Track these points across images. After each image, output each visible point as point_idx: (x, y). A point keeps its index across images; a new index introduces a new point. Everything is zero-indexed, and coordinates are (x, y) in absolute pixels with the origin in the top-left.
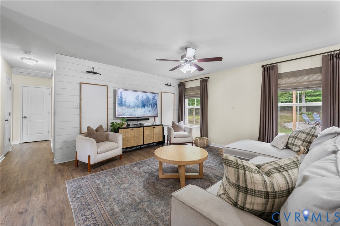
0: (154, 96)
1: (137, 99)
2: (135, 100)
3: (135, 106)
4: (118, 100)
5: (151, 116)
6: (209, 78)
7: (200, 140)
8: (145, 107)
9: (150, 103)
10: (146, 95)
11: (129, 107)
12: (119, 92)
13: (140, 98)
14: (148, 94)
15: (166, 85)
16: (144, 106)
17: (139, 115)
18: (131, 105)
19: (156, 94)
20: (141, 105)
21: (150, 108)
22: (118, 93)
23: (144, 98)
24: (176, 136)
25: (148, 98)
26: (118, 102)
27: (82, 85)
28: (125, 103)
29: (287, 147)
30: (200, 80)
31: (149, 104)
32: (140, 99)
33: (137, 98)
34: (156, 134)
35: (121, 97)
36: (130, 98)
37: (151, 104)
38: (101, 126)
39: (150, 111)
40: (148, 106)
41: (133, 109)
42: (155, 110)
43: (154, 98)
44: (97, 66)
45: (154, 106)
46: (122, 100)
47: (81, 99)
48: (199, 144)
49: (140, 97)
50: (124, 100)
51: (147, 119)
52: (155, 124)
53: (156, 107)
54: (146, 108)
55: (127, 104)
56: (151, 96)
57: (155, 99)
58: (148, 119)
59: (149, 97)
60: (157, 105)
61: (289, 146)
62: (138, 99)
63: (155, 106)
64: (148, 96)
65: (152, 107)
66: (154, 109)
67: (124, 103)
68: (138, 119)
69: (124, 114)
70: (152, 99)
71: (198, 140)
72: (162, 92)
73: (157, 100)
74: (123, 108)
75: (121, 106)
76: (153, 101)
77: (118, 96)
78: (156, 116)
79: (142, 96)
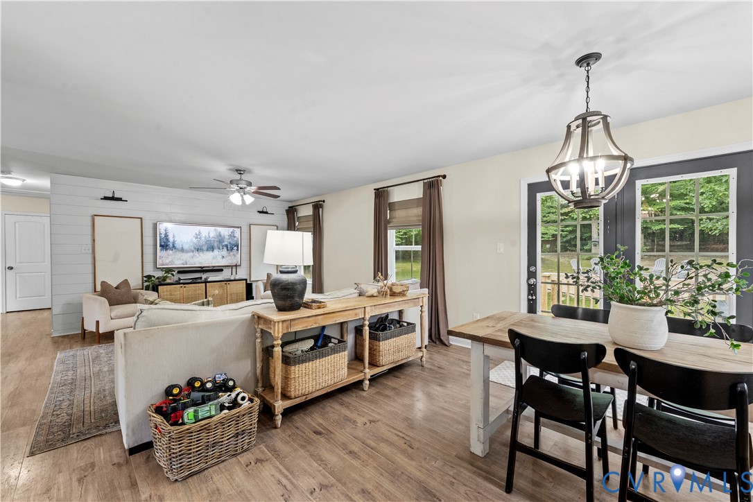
0: (231, 233)
1: (197, 238)
2: (194, 239)
3: (195, 248)
4: (160, 240)
5: (227, 264)
6: (324, 201)
8: (213, 251)
9: (223, 244)
10: (215, 230)
11: (182, 250)
12: (162, 227)
14: (220, 229)
15: (260, 212)
16: (211, 248)
17: (201, 263)
18: (186, 247)
19: (235, 229)
20: (205, 248)
21: (225, 252)
22: (160, 229)
23: (212, 235)
25: (220, 236)
26: (160, 243)
27: (96, 218)
28: (173, 245)
31: (223, 246)
32: (203, 238)
33: (198, 236)
34: (231, 294)
35: (166, 235)
36: (183, 235)
37: (226, 246)
38: (126, 280)
40: (219, 249)
41: (191, 254)
42: (234, 255)
43: (232, 236)
44: (119, 189)
45: (232, 249)
46: (167, 240)
47: (94, 240)
49: (204, 235)
50: (171, 239)
51: (219, 270)
52: (232, 278)
53: (238, 250)
54: (216, 251)
55: (178, 245)
56: (225, 232)
57: (235, 237)
58: (222, 270)
59: (222, 233)
60: (238, 246)
62: (200, 238)
63: (236, 248)
64: (220, 233)
65: (228, 250)
66: (232, 253)
67: (171, 245)
68: (203, 270)
69: (172, 262)
72: (250, 225)
73: (238, 239)
74: (170, 252)
75: (166, 249)
76: (230, 240)
77: (160, 234)
78: (236, 266)
79: (208, 232)
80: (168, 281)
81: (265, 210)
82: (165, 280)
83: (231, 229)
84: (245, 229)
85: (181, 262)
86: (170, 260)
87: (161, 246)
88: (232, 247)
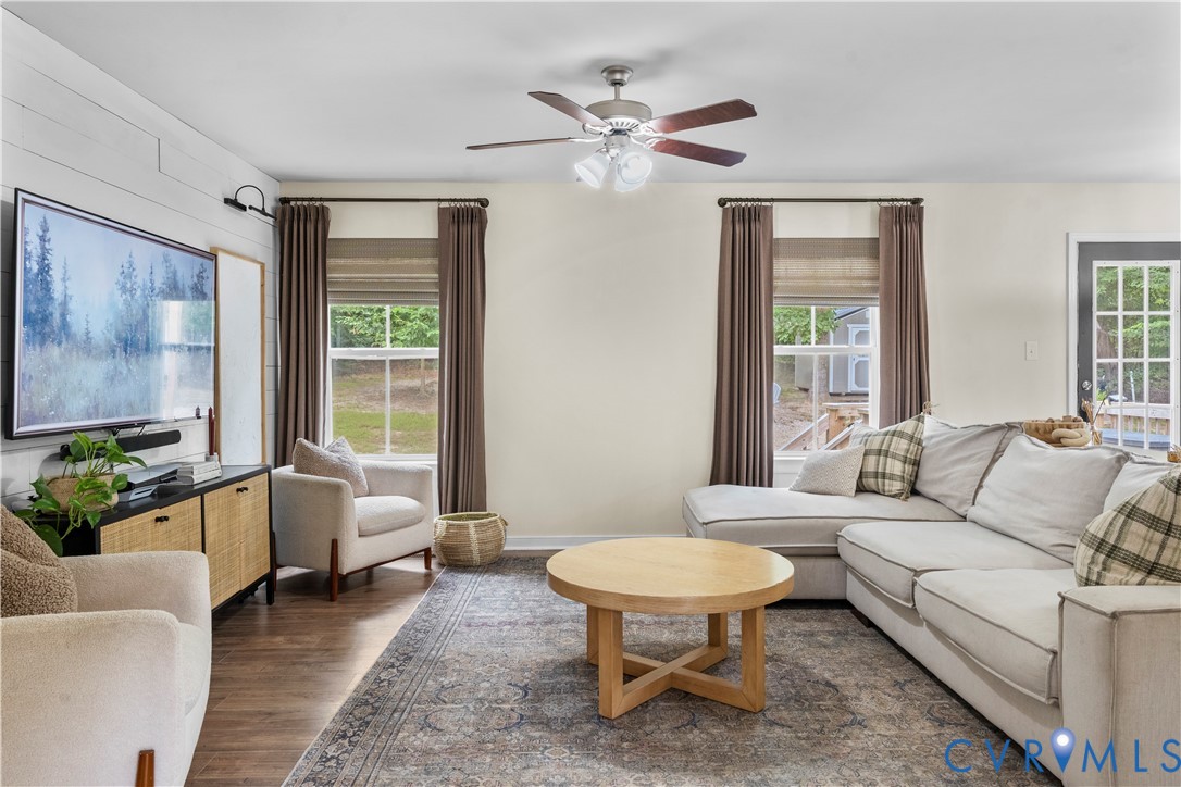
1: (124, 289)
3: (118, 338)
4: (25, 287)
6: (486, 203)
7: (482, 525)
11: (87, 347)
12: (30, 222)
13: (139, 281)
14: (172, 254)
15: (227, 201)
18: (97, 331)
19: (206, 264)
22: (25, 235)
24: (372, 527)
26: (25, 302)
28: (63, 317)
29: (861, 489)
30: (436, 204)
32: (139, 293)
33: (128, 281)
34: (246, 531)
35: (44, 268)
39: (181, 378)
41: (106, 366)
43: (198, 289)
46: (47, 288)
48: (475, 547)
49: (140, 275)
50: (57, 290)
53: (210, 349)
55: (77, 324)
56: (185, 271)
57: (204, 296)
58: (175, 437)
61: (870, 482)
62: (132, 290)
64: (175, 272)
67: (57, 319)
70: (187, 294)
71: (472, 531)
72: (216, 250)
74: (54, 353)
75: (43, 338)
77: (27, 255)
83: (199, 263)
85: (83, 401)
87: (28, 319)
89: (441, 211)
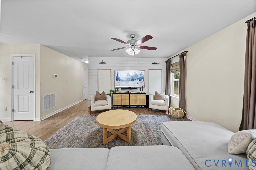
0: (141, 73)
1: (128, 76)
2: (127, 76)
3: (127, 80)
4: (116, 77)
5: (139, 86)
6: (187, 52)
8: (134, 81)
9: (138, 78)
10: (134, 72)
11: (123, 81)
12: (116, 72)
14: (136, 72)
15: (153, 63)
16: (133, 80)
17: (129, 86)
18: (124, 79)
19: (142, 72)
20: (131, 80)
21: (138, 81)
22: (116, 73)
25: (136, 74)
27: (99, 70)
28: (120, 79)
31: (137, 79)
32: (130, 76)
33: (128, 75)
35: (118, 75)
36: (123, 75)
37: (139, 79)
38: (104, 91)
39: (138, 83)
40: (136, 80)
41: (126, 82)
42: (142, 82)
43: (141, 74)
44: (104, 59)
45: (141, 80)
46: (118, 77)
48: (172, 113)
49: (130, 74)
50: (119, 77)
51: (136, 89)
52: (141, 92)
53: (143, 80)
54: (135, 81)
55: (121, 79)
56: (138, 73)
57: (142, 75)
58: (137, 89)
59: (137, 74)
60: (143, 79)
64: (136, 73)
65: (139, 80)
66: (141, 82)
67: (119, 79)
68: (130, 89)
70: (139, 75)
72: (149, 69)
73: (143, 76)
74: (119, 81)
75: (118, 80)
76: (140, 76)
77: (116, 75)
78: (143, 87)
79: (132, 73)
80: (117, 92)
81: (155, 63)
82: (116, 92)
83: (141, 72)
84: (147, 71)
85: (122, 85)
86: (119, 84)
87: (116, 79)
88: (141, 79)
89: (180, 56)
